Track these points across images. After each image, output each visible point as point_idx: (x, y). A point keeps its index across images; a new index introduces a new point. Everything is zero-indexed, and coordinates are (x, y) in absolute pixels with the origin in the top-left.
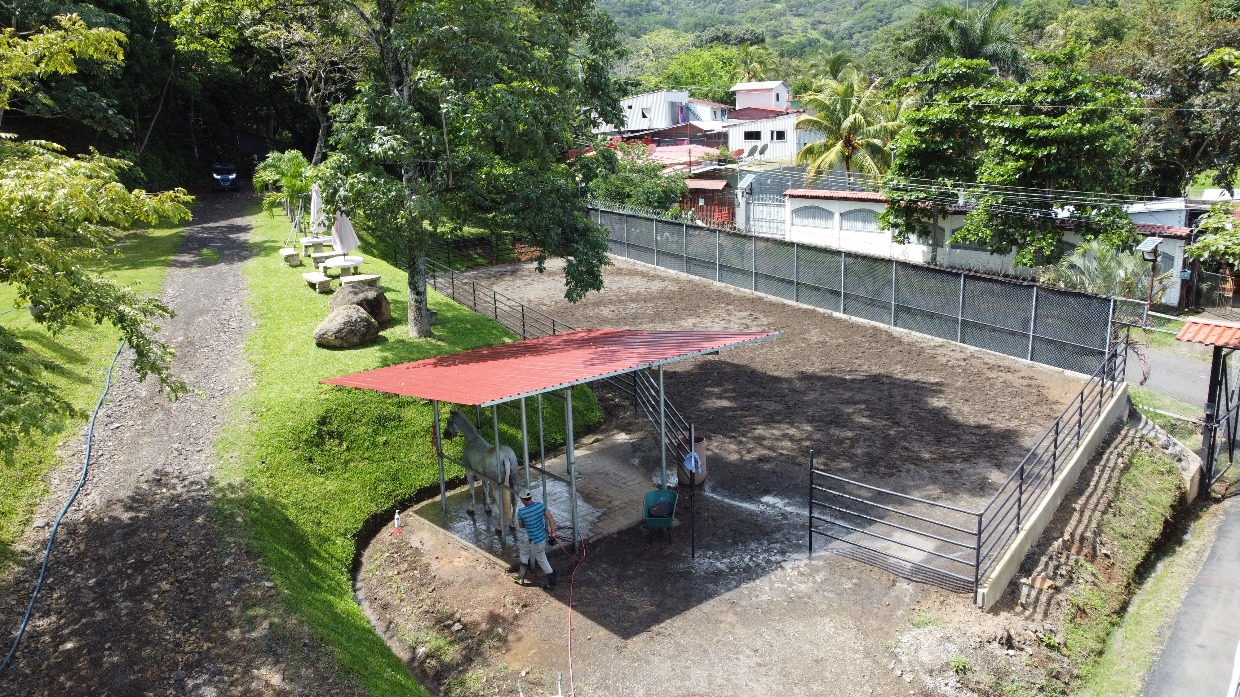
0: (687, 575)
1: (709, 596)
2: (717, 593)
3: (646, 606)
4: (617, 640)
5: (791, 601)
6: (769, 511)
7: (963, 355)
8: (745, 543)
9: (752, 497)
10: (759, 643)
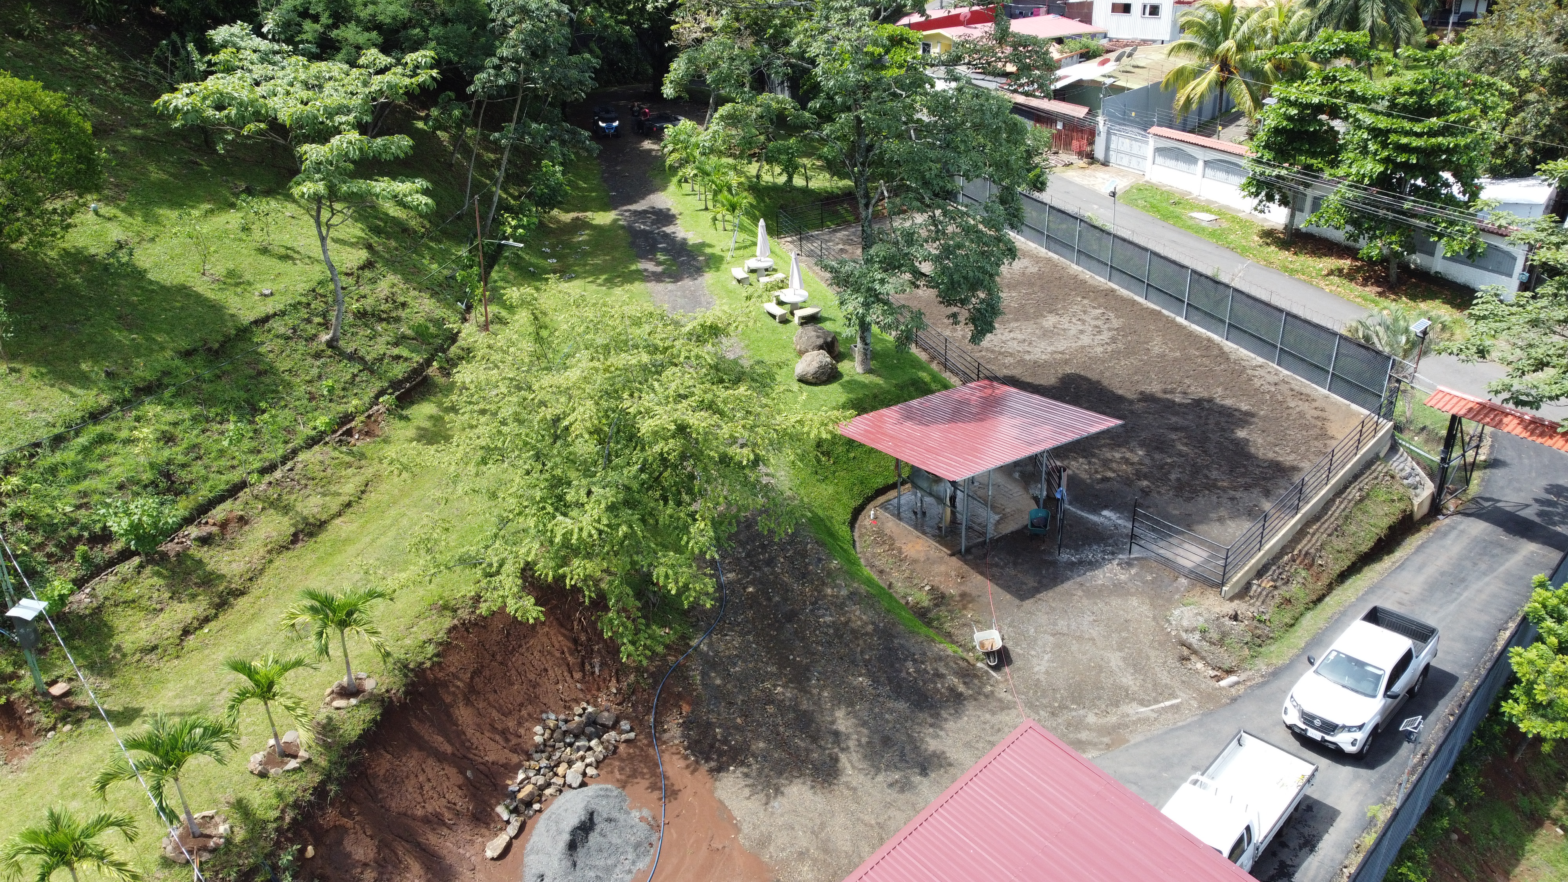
0: (1054, 563)
1: (1068, 579)
2: (1072, 577)
3: (1031, 583)
4: (1017, 602)
5: (1115, 585)
6: (1107, 522)
7: (1276, 379)
8: (1090, 545)
9: (1096, 510)
10: (1095, 608)
